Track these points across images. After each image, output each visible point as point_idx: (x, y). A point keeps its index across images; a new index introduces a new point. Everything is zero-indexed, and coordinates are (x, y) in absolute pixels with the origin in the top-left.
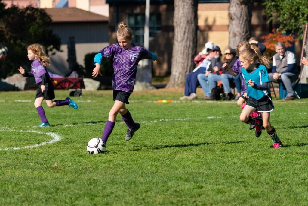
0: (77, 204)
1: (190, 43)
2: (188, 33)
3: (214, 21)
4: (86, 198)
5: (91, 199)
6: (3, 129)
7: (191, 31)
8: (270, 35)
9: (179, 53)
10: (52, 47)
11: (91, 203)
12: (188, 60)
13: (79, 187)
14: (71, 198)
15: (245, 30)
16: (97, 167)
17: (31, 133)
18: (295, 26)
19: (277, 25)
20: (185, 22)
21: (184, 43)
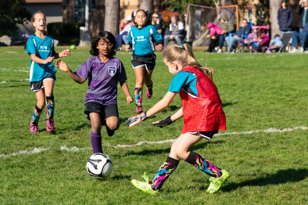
0: (61, 115)
1: (115, 17)
2: (114, 10)
3: (129, 3)
4: (66, 111)
5: (70, 112)
6: (3, 70)
7: (116, 8)
8: (164, 12)
9: (109, 22)
10: (26, 18)
11: (70, 114)
12: (114, 26)
13: (60, 104)
14: (57, 111)
15: (150, 8)
16: (69, 92)
17: (22, 72)
18: (180, 6)
19: (168, 6)
20: (112, 3)
21: (111, 16)
